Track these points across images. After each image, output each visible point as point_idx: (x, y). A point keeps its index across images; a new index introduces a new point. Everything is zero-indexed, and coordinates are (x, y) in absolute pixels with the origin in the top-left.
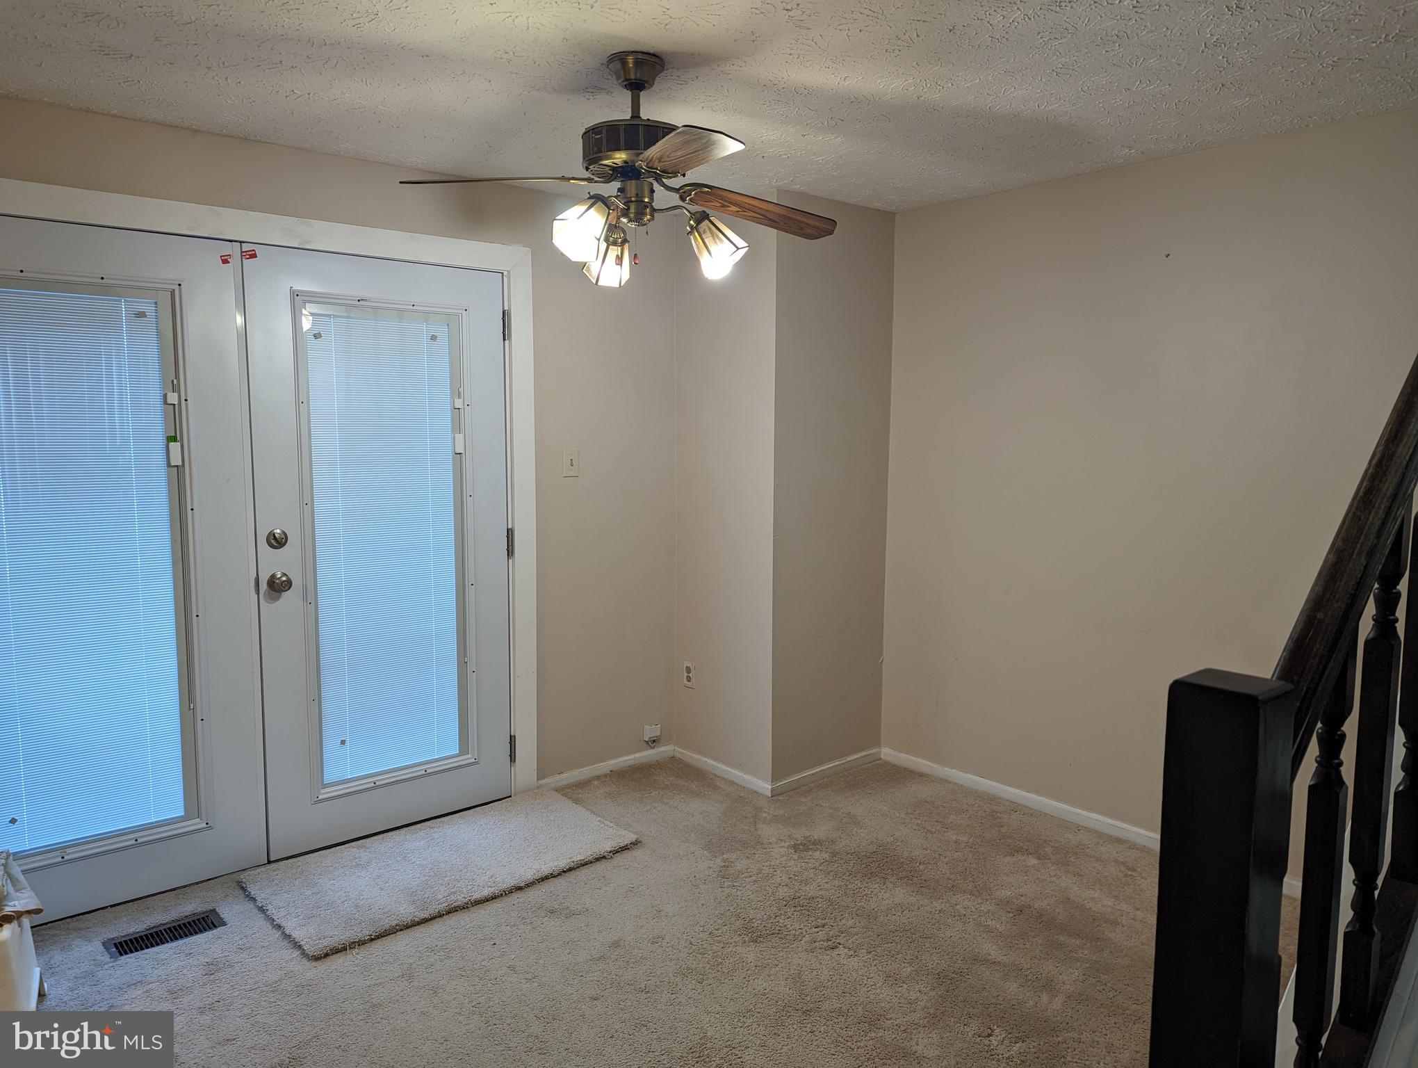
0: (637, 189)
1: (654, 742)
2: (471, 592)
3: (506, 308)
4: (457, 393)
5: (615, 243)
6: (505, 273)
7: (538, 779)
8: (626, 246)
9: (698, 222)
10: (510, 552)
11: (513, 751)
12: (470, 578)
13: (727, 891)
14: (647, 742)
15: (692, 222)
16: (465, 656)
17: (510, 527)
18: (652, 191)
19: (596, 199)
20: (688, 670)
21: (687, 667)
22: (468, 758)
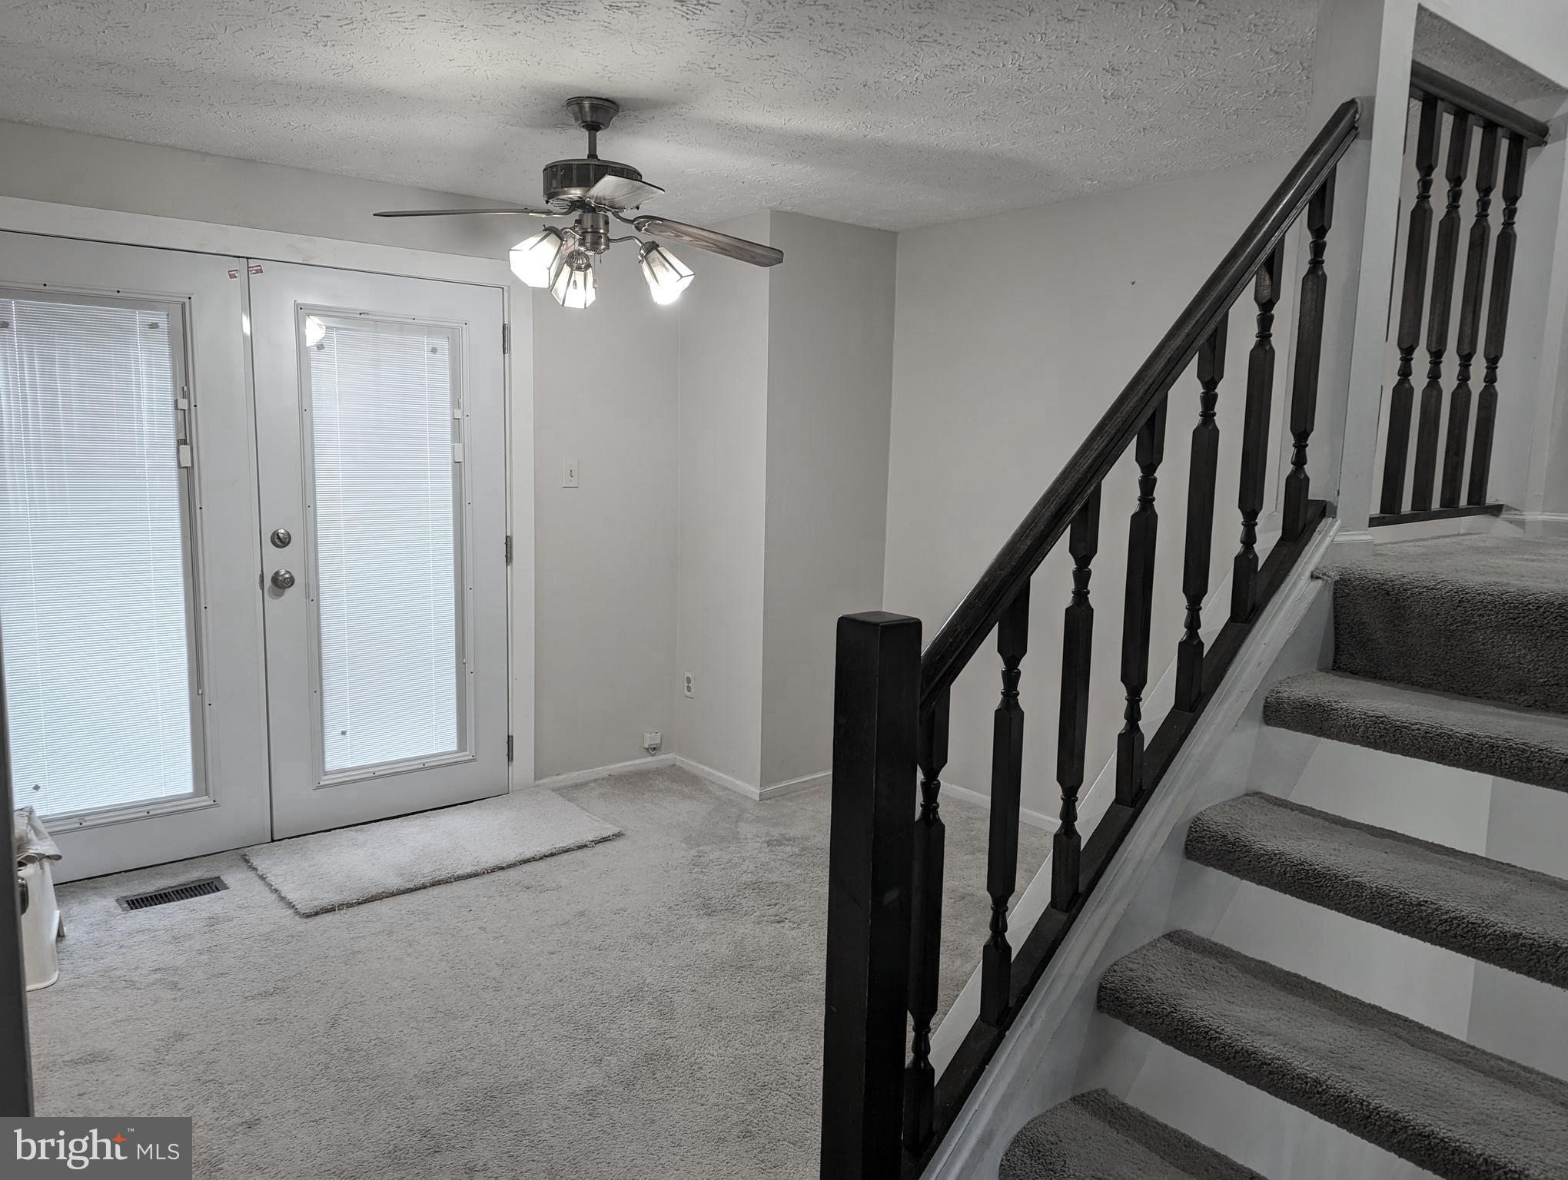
0: (593, 221)
1: (654, 750)
2: (469, 595)
3: (506, 323)
4: (456, 403)
5: (579, 268)
6: (506, 288)
7: (535, 780)
8: (590, 271)
9: (648, 252)
10: (509, 559)
11: (510, 750)
12: (469, 584)
13: (694, 876)
14: (647, 749)
15: (642, 252)
16: (464, 657)
17: (508, 535)
18: (607, 223)
19: (550, 231)
20: (689, 680)
21: (687, 678)
22: (466, 755)
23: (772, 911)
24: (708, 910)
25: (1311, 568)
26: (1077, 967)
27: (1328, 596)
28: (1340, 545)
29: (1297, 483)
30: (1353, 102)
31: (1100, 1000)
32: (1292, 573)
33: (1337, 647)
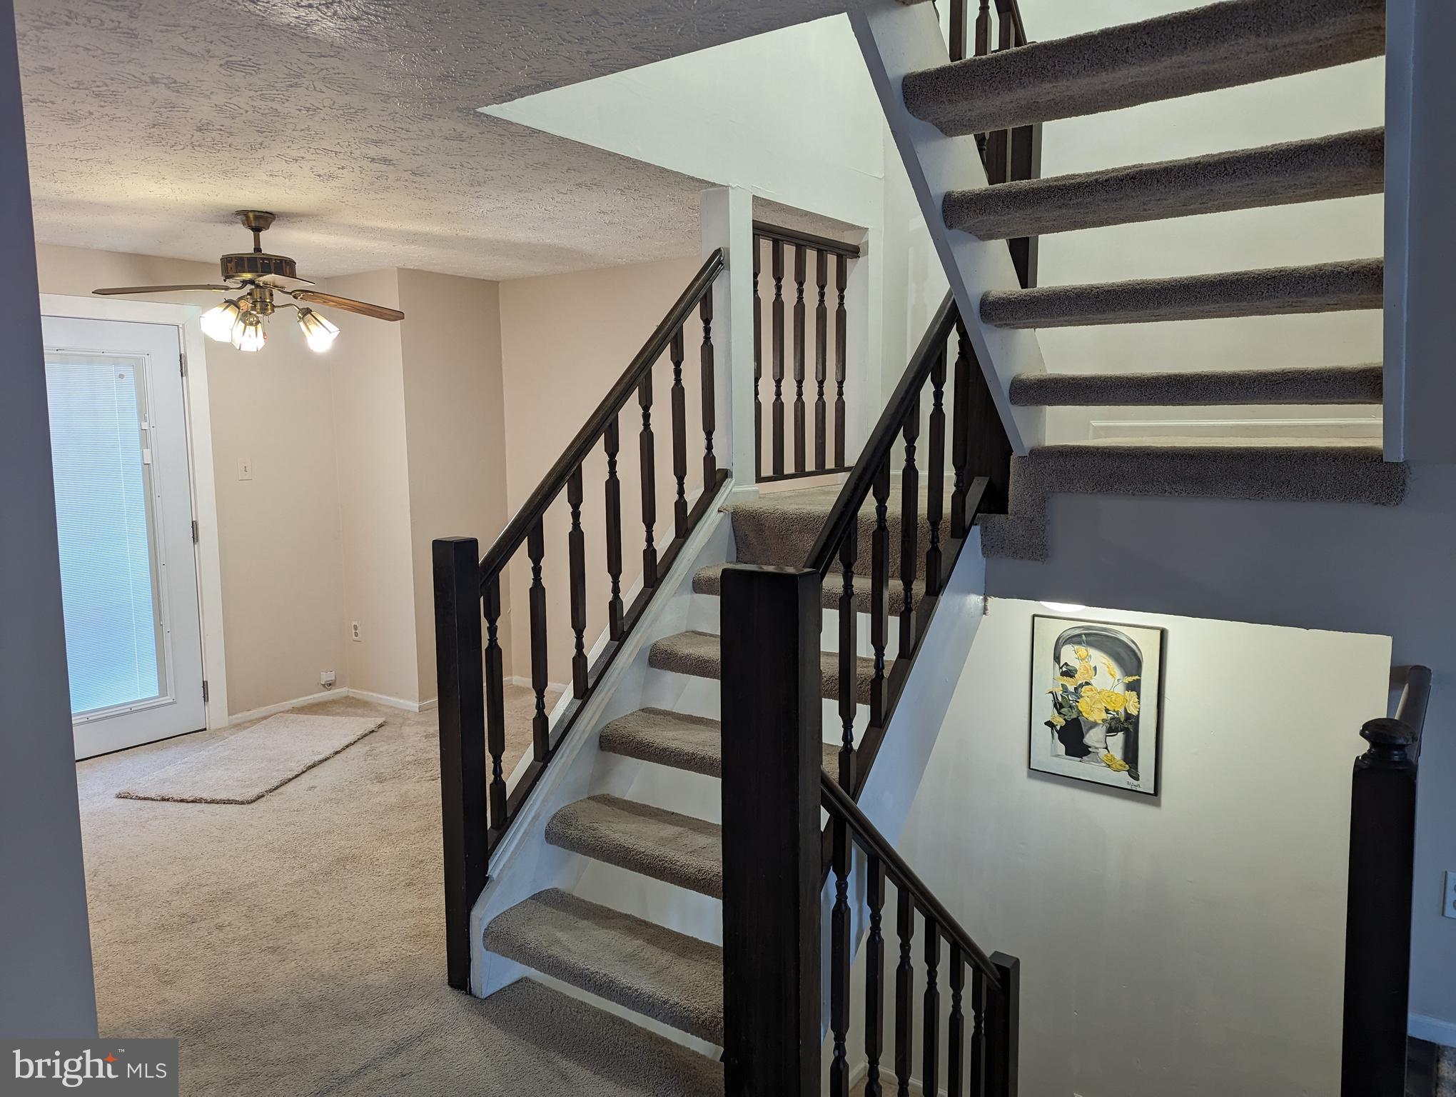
0: (261, 294)
1: (330, 685)
2: (162, 570)
3: (182, 353)
4: (143, 417)
5: (251, 324)
6: (181, 326)
7: (229, 715)
8: (259, 326)
9: (304, 315)
10: (195, 539)
11: (206, 692)
12: (161, 561)
13: (368, 762)
14: (324, 685)
15: (300, 315)
16: (160, 620)
17: (194, 519)
18: (271, 295)
19: (229, 303)
20: (356, 628)
21: (355, 625)
22: (168, 699)
23: (428, 774)
24: (380, 779)
25: (718, 506)
26: (587, 726)
27: (728, 522)
28: (736, 493)
29: (709, 460)
30: (719, 250)
31: (601, 742)
32: (708, 510)
33: (737, 549)
